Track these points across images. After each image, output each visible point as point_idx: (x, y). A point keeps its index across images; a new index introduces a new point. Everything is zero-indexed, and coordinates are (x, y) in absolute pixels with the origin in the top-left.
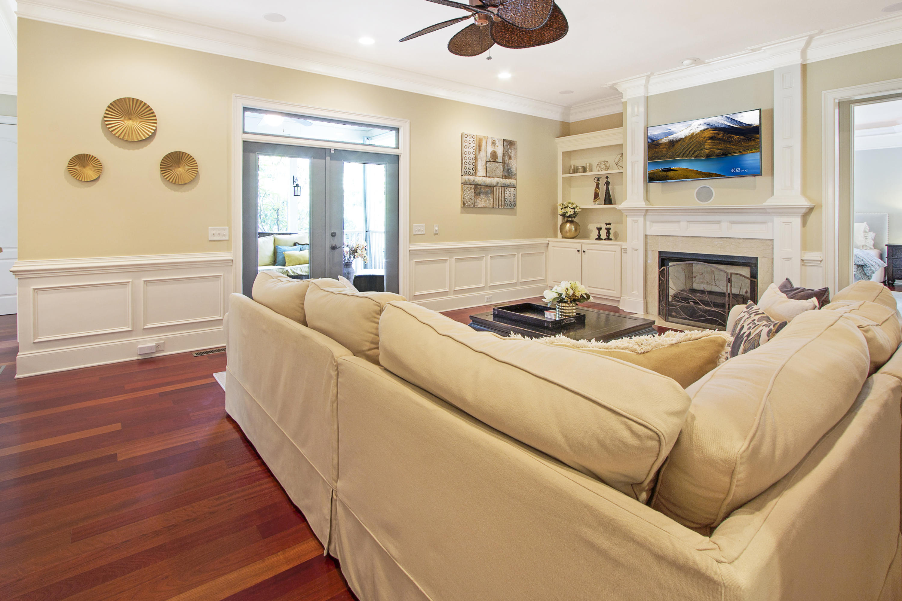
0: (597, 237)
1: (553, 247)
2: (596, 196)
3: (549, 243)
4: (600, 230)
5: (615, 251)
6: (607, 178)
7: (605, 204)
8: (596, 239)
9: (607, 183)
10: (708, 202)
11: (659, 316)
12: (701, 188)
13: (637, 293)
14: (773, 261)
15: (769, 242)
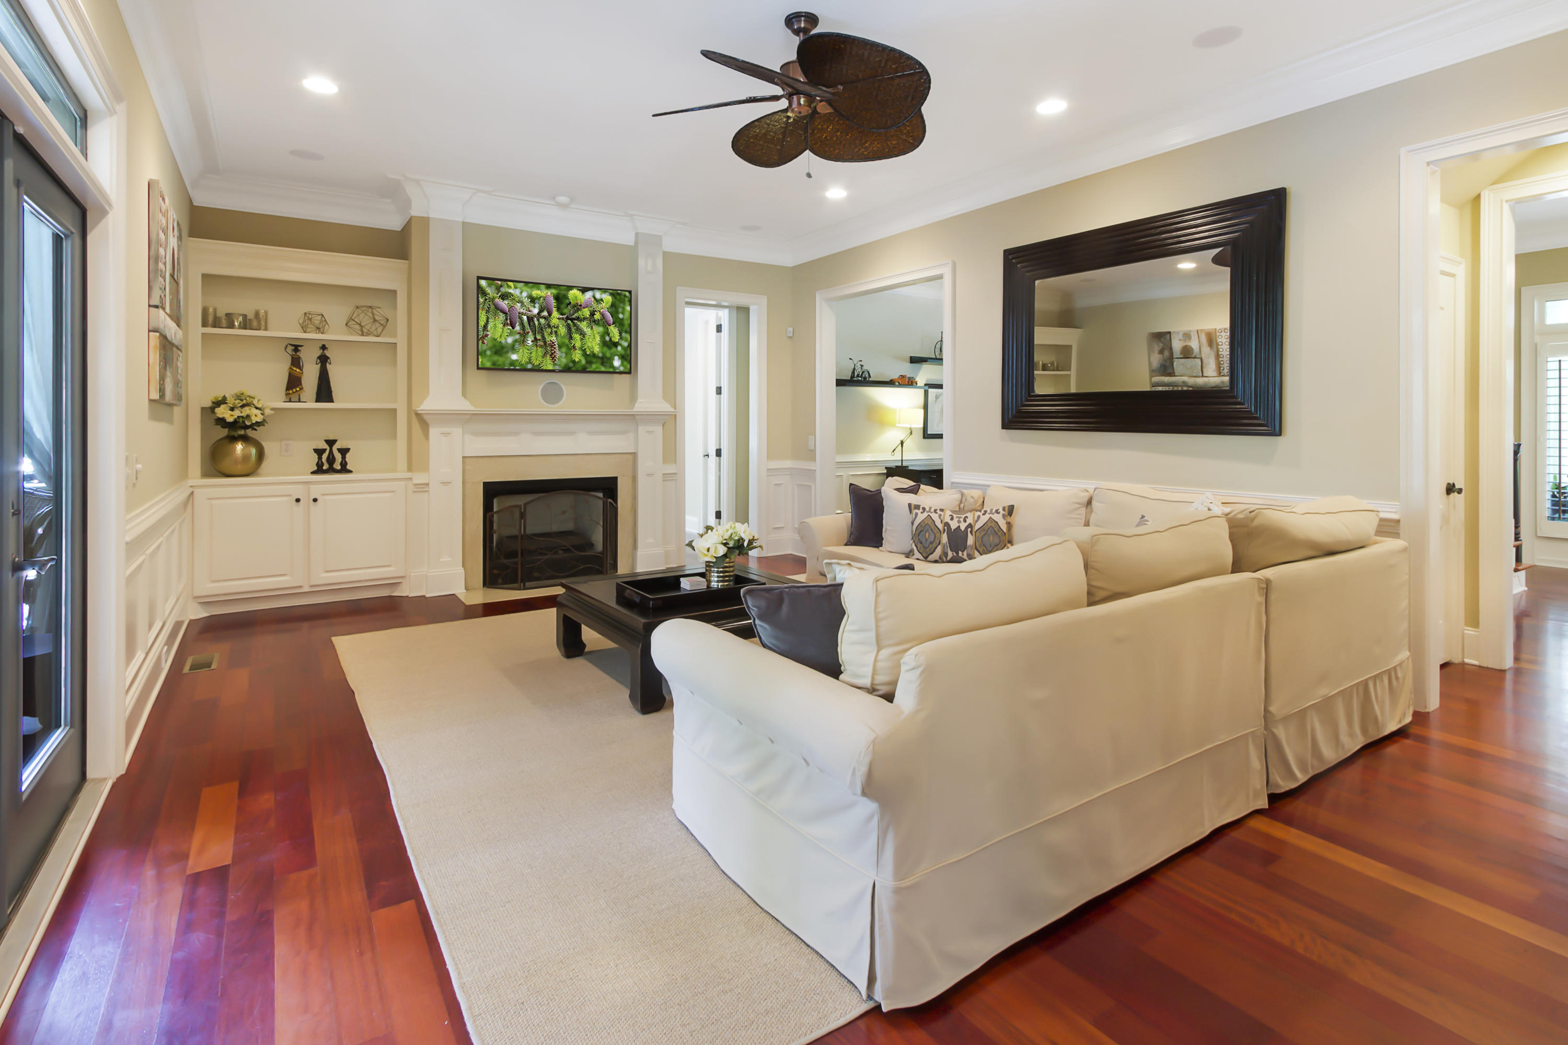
0: (315, 468)
1: (209, 499)
2: (294, 383)
3: (196, 491)
4: (322, 455)
5: (393, 492)
6: (324, 348)
7: (318, 400)
8: (313, 473)
9: (323, 360)
10: (558, 404)
11: (485, 588)
12: (547, 384)
13: (450, 559)
14: (634, 479)
15: (630, 457)
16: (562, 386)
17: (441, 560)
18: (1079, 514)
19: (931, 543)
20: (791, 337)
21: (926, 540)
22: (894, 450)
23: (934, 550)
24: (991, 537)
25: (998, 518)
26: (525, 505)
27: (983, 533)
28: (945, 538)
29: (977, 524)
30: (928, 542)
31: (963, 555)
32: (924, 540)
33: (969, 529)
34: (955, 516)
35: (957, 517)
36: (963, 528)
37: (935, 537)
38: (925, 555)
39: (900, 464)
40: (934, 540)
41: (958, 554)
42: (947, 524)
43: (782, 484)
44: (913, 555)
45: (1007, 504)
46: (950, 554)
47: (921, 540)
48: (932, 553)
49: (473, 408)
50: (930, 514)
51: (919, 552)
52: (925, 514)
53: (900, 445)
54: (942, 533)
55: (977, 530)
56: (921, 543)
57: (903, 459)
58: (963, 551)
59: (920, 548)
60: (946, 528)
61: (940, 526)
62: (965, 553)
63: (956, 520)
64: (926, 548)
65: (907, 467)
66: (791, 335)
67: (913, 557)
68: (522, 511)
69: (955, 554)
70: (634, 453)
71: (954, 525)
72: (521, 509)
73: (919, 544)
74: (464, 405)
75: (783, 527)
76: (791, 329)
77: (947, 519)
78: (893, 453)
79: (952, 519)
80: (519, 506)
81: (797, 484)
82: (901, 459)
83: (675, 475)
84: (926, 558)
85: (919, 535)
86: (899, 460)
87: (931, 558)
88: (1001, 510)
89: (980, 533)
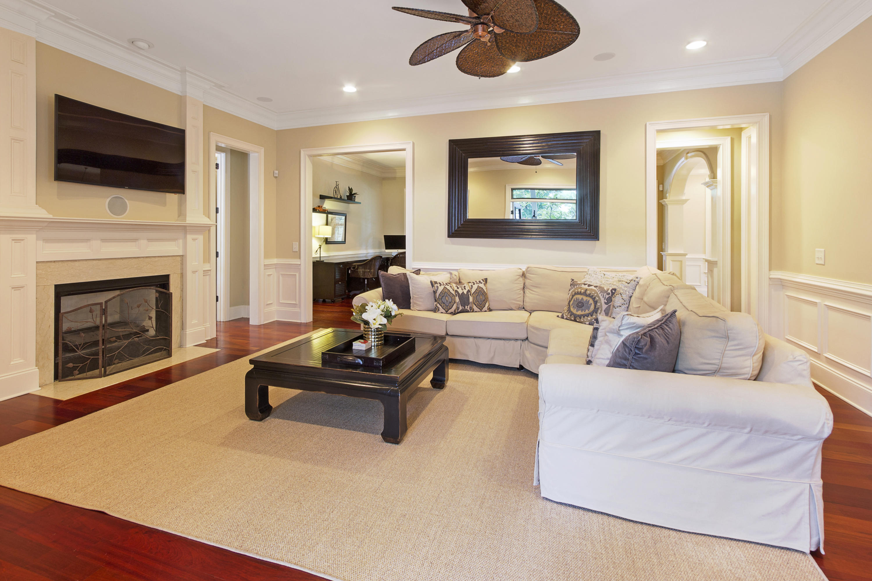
10: (124, 215)
11: (57, 382)
12: (113, 198)
13: (22, 361)
14: (182, 276)
15: (179, 259)
16: (126, 200)
17: (12, 363)
18: (520, 281)
19: (450, 303)
20: (276, 177)
21: (447, 301)
22: (317, 251)
23: (452, 307)
24: (481, 296)
25: (482, 285)
26: (106, 302)
27: (476, 295)
28: (457, 299)
29: (472, 290)
30: (448, 302)
31: (467, 308)
32: (446, 302)
33: (469, 293)
34: (459, 286)
35: (460, 287)
36: (465, 293)
37: (452, 299)
38: (446, 310)
39: (319, 259)
40: (452, 301)
41: (465, 307)
42: (456, 291)
43: (271, 274)
44: (439, 310)
45: (483, 278)
46: (461, 308)
47: (443, 302)
48: (451, 308)
49: (51, 216)
50: (445, 286)
51: (443, 308)
52: (442, 287)
53: (319, 249)
54: (455, 296)
55: (474, 293)
56: (444, 303)
57: (321, 256)
58: (468, 306)
59: (444, 306)
60: (456, 293)
61: (453, 292)
62: (469, 307)
63: (460, 289)
64: (447, 306)
65: (323, 261)
66: (277, 176)
67: (439, 312)
68: (104, 308)
69: (463, 308)
70: (183, 256)
71: (460, 291)
72: (101, 306)
73: (443, 304)
74: (41, 213)
75: (272, 303)
76: (277, 172)
77: (456, 288)
78: (316, 253)
79: (458, 288)
80: (101, 304)
81: (281, 274)
82: (319, 256)
83: (209, 272)
84: (447, 312)
85: (442, 299)
86: (318, 257)
87: (450, 311)
88: (482, 281)
89: (475, 294)
